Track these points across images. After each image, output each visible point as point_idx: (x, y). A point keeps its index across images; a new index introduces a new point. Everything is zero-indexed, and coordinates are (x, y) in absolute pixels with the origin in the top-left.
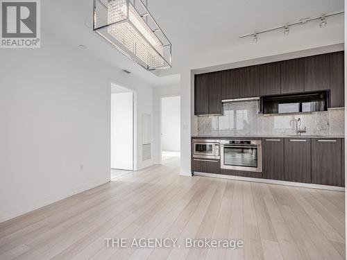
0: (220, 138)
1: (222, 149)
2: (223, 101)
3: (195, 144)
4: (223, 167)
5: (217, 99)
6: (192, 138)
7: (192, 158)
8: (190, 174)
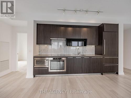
0: (49, 57)
1: (49, 62)
2: (51, 39)
3: (35, 60)
4: (50, 71)
5: (48, 37)
6: (34, 57)
7: (34, 68)
8: (32, 76)
